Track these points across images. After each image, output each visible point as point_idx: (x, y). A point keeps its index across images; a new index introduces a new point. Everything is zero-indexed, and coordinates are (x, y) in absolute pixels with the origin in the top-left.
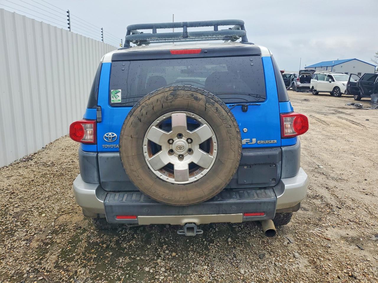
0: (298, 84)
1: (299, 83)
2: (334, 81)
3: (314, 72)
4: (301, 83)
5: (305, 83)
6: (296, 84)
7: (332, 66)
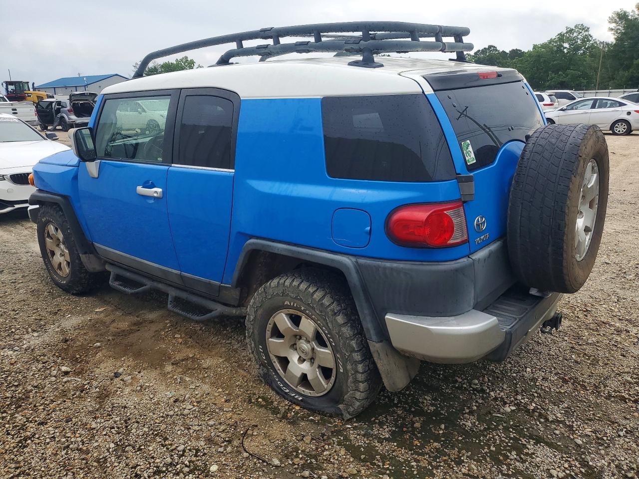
0: (72, 119)
1: (73, 117)
2: (144, 111)
3: (93, 97)
4: (78, 116)
5: (85, 116)
6: (69, 119)
7: (85, 86)
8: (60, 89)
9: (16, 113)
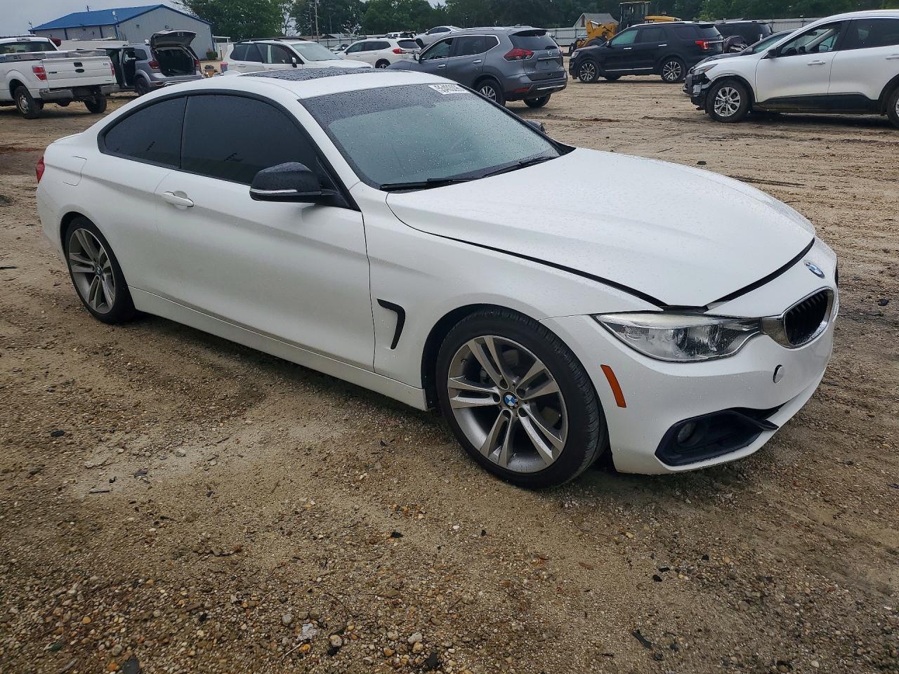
8: (74, 31)
9: (82, 71)
